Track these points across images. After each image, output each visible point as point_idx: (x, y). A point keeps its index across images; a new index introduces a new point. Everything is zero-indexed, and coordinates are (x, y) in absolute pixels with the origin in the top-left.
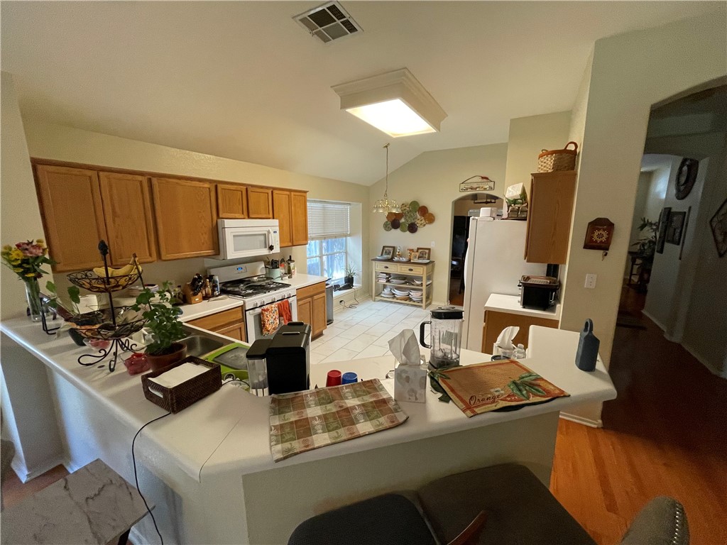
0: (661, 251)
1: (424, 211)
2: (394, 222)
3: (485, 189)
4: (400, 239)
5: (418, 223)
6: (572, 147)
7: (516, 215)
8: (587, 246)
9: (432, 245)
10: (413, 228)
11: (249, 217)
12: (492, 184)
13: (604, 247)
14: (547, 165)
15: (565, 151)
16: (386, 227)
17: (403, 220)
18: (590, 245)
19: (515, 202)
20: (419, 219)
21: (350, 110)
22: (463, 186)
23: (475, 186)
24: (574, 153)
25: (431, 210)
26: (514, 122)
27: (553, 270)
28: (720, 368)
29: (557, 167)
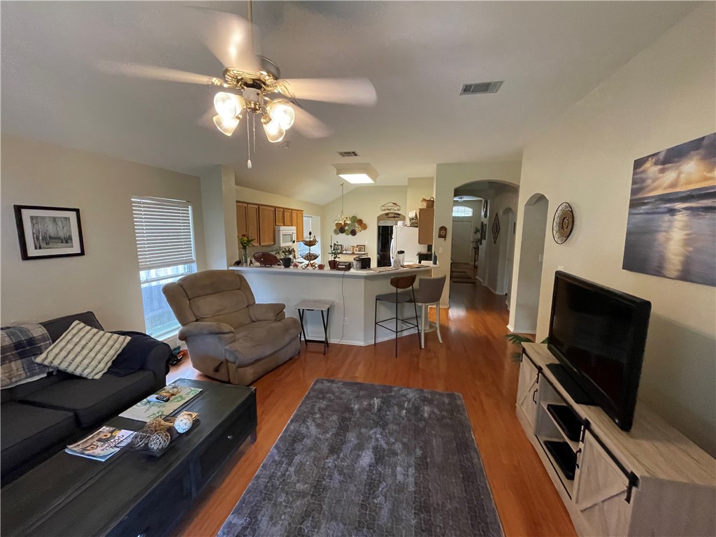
0: (481, 244)
1: (360, 222)
2: (341, 229)
3: (395, 210)
4: (345, 240)
5: (357, 229)
6: (432, 199)
7: (413, 225)
8: (439, 237)
9: (366, 244)
10: (353, 233)
11: (284, 225)
12: (398, 207)
13: (444, 237)
14: (424, 205)
15: (430, 200)
16: (336, 232)
17: (347, 228)
18: (440, 236)
19: (413, 219)
20: (357, 227)
21: (341, 176)
22: (383, 208)
23: (390, 208)
24: (433, 201)
25: (365, 221)
26: (409, 179)
27: (430, 248)
28: (495, 290)
29: (428, 207)
